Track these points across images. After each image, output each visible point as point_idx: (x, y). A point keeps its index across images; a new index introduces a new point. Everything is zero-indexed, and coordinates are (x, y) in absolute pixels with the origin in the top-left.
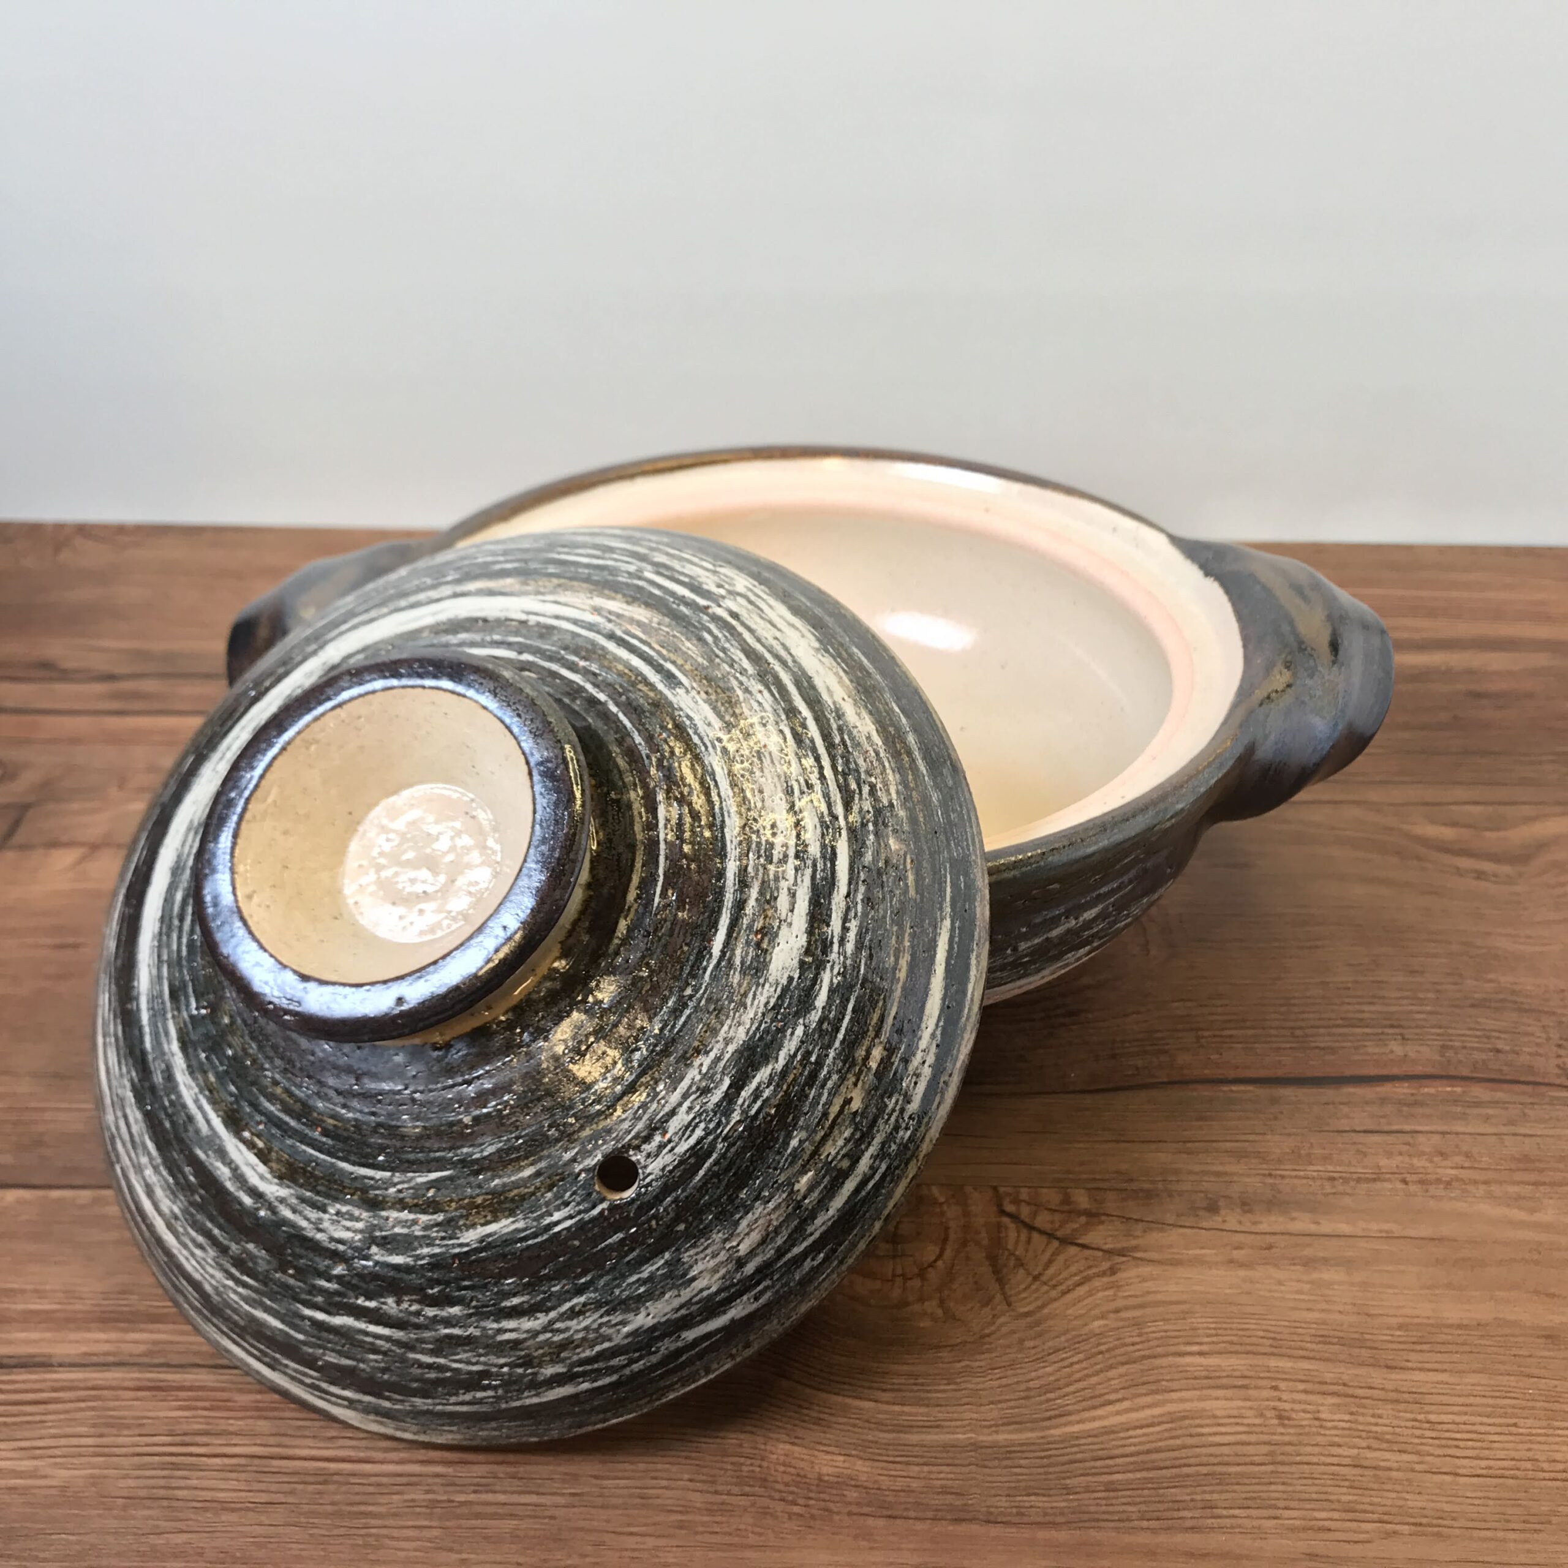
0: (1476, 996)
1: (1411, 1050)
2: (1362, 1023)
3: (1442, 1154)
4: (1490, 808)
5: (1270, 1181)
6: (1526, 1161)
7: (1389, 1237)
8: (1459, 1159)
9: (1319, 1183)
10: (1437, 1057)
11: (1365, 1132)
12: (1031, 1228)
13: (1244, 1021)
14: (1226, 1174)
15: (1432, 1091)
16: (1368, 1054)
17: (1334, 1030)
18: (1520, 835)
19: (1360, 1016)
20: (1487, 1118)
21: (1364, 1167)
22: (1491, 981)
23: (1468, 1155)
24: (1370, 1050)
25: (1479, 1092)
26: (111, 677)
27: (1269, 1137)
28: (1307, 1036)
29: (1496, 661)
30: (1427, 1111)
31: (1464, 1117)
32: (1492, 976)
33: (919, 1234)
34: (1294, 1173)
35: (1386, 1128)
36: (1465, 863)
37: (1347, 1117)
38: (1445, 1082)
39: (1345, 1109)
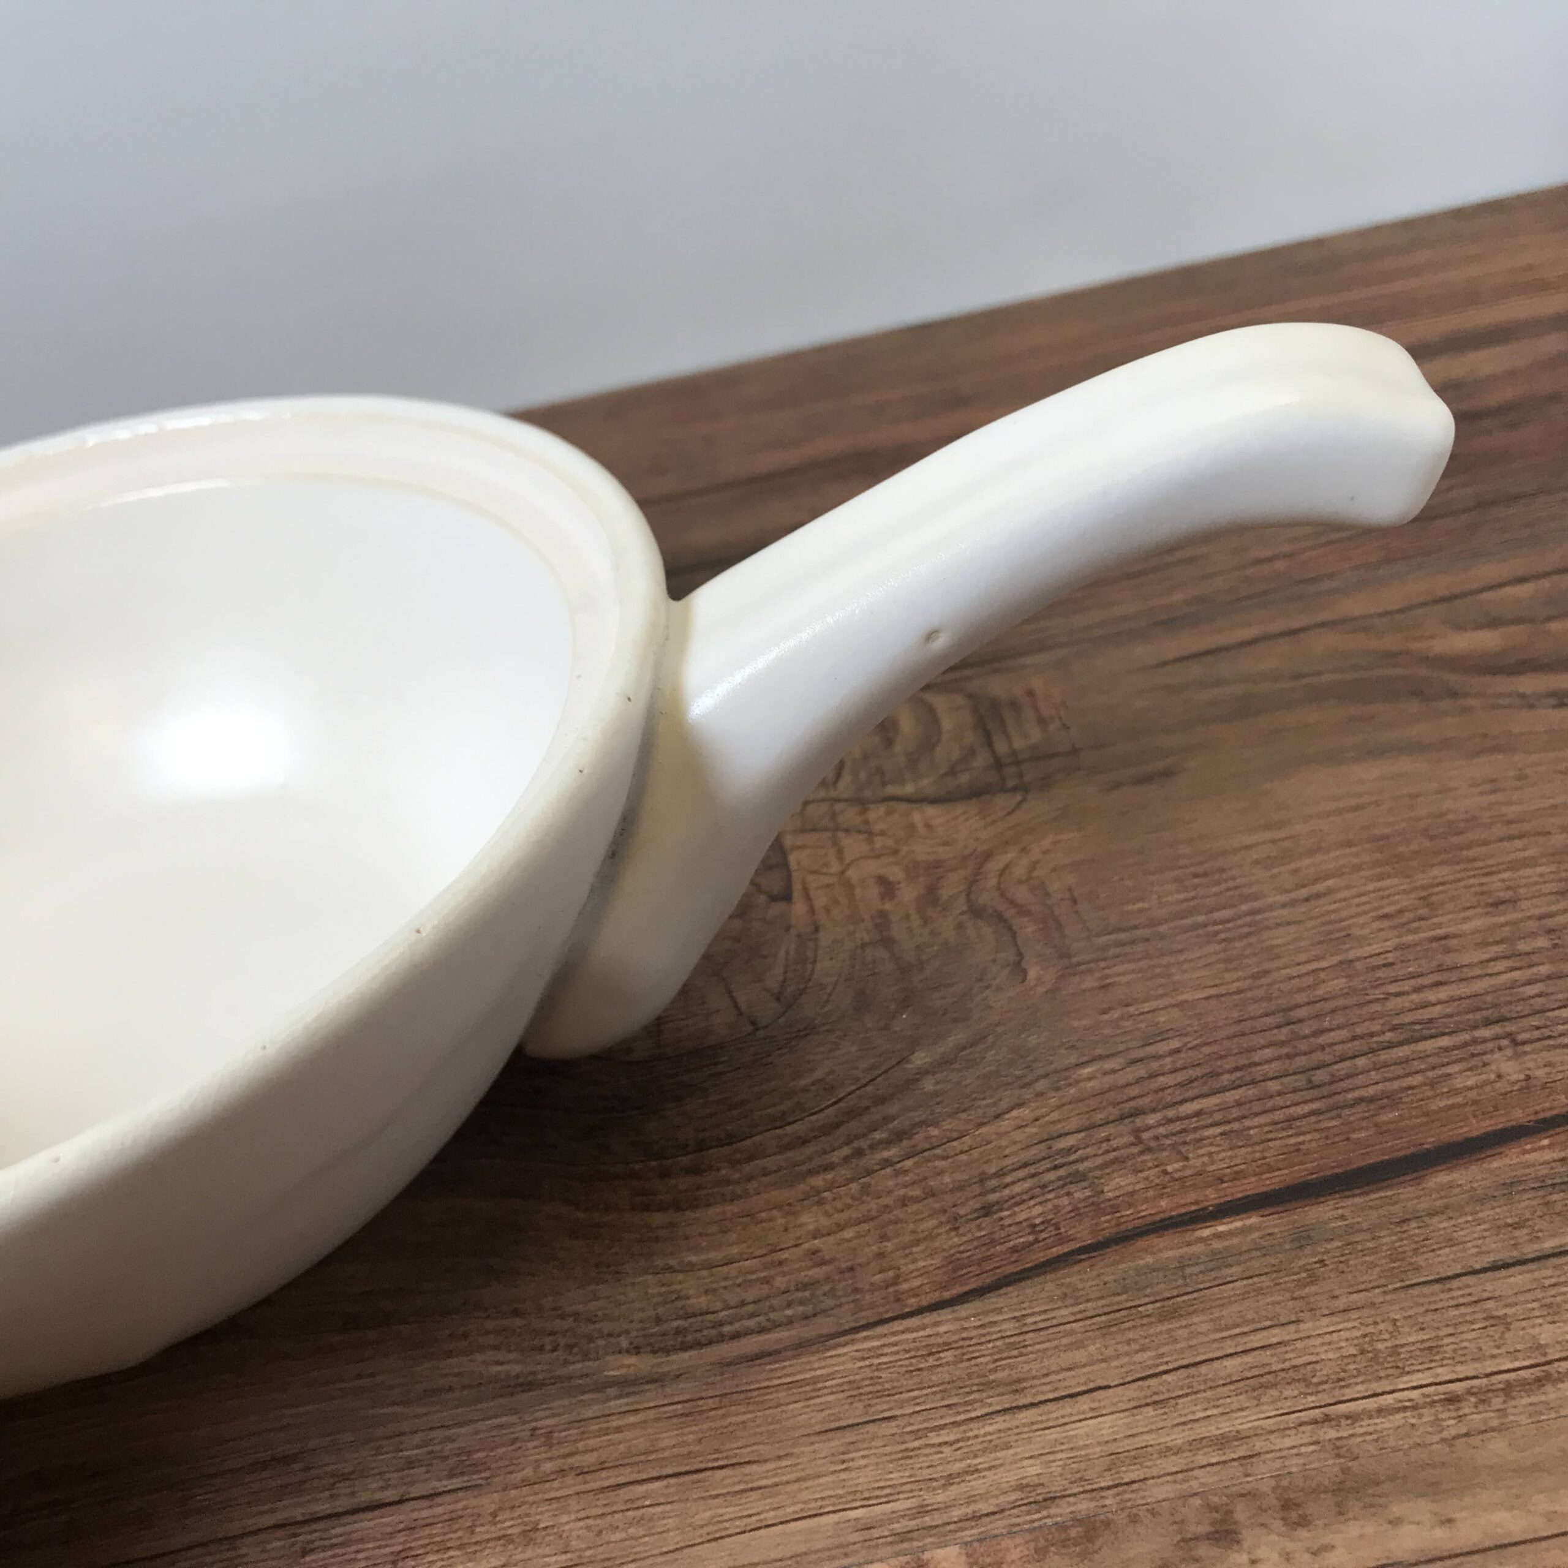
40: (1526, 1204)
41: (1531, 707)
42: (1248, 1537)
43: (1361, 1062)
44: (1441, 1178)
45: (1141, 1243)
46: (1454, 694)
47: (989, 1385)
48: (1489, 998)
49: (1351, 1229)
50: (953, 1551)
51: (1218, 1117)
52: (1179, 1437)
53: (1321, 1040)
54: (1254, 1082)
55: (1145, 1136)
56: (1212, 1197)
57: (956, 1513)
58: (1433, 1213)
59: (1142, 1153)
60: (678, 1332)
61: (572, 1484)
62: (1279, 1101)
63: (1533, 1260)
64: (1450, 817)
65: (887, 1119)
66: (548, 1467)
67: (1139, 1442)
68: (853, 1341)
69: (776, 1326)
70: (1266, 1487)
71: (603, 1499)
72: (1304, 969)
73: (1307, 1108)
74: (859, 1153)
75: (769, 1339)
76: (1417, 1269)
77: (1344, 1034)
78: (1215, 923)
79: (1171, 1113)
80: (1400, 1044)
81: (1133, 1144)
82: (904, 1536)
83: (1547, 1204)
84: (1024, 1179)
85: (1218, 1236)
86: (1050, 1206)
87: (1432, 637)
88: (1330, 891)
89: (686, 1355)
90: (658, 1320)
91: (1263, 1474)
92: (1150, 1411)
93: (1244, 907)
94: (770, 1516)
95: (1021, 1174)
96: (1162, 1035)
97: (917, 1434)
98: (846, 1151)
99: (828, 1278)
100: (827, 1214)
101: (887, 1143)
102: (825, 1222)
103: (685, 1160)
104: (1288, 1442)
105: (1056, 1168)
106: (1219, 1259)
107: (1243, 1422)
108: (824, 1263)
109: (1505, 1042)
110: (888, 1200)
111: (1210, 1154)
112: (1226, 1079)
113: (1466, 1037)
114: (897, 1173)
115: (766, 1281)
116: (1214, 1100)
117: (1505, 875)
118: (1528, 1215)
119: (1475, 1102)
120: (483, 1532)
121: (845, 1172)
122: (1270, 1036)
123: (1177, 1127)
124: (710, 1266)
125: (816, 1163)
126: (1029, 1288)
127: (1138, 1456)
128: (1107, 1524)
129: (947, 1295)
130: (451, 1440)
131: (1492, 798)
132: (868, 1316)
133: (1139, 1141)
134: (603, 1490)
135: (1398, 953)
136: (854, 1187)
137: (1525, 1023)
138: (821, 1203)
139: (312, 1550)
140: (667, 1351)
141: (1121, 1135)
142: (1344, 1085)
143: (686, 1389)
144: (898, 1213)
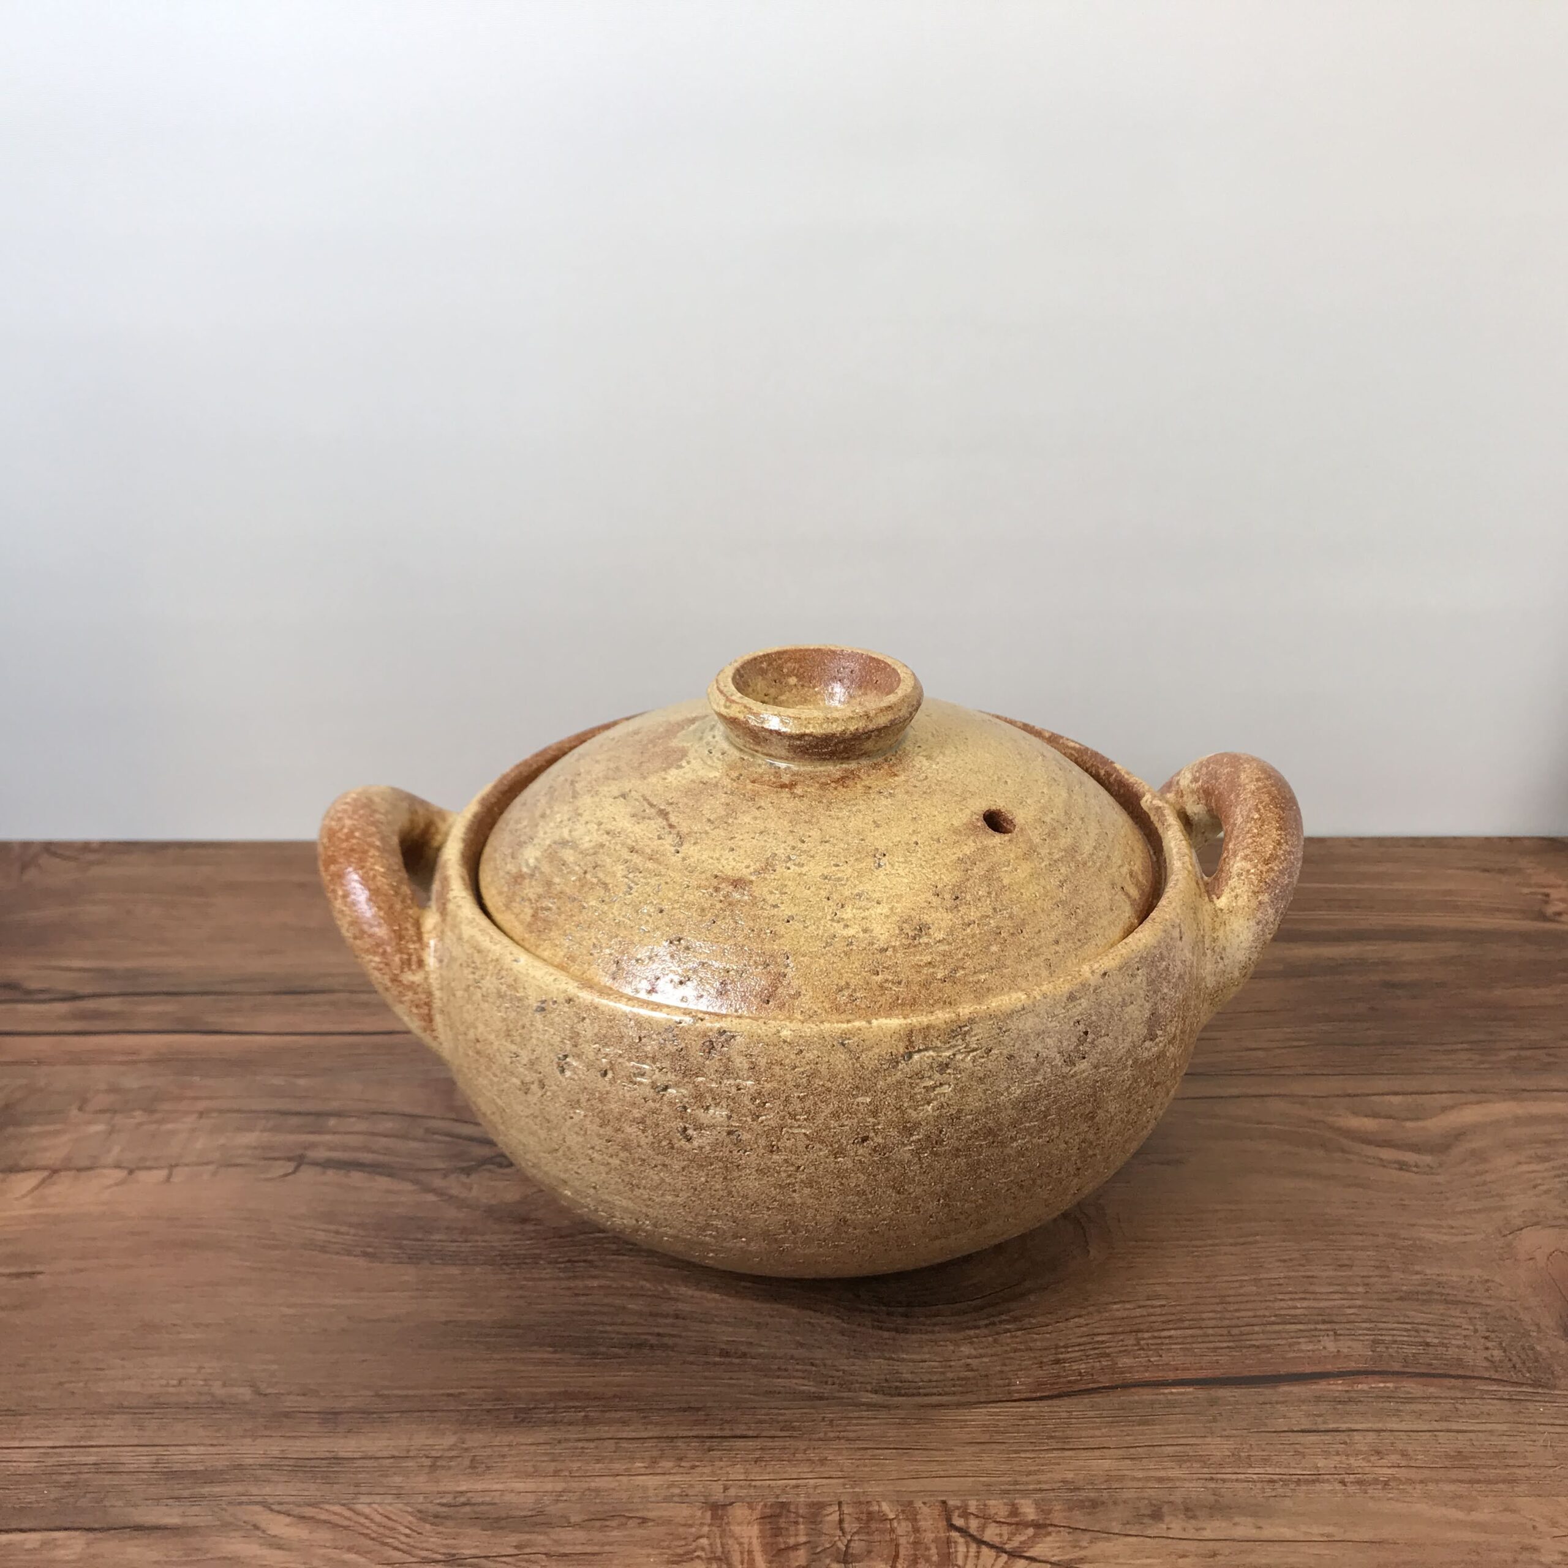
0: (1404, 1288)
1: (1345, 1346)
2: (1295, 1320)
3: (1378, 1453)
4: (1410, 1098)
5: (1212, 1485)
6: (1460, 1459)
7: (1331, 1541)
8: (1395, 1458)
9: (1259, 1485)
10: (1370, 1353)
11: (1303, 1431)
12: (980, 1542)
13: (1182, 1320)
14: (1169, 1479)
15: (1365, 1387)
16: (1302, 1351)
17: (1269, 1328)
18: (1437, 1125)
19: (1293, 1312)
20: (1420, 1415)
21: (1304, 1469)
22: (1417, 1273)
23: (1404, 1454)
24: (1304, 1347)
25: (1412, 1387)
26: (75, 997)
27: (1208, 1440)
28: (1242, 1334)
29: (1408, 951)
30: (1361, 1408)
31: (1397, 1413)
32: (1418, 1268)
33: (869, 1552)
34: (1234, 1477)
35: (1322, 1427)
36: (1387, 1154)
37: (1284, 1417)
38: (1377, 1378)
39: (1281, 1408)
40: (1323, 1407)
41: (1384, 1166)
42: (1167, 1519)
43: (1256, 1328)
44: (1284, 1388)
45: (1133, 1390)
46: (1343, 1151)
47: (1052, 1437)
48: (1328, 1311)
49: (1237, 1402)
50: (1029, 1502)
51: (1180, 1340)
52: (1140, 1474)
53: (1237, 1314)
54: (1201, 1328)
55: (1142, 1342)
56: (1171, 1376)
57: (1031, 1487)
58: (1277, 1403)
59: (1140, 1349)
60: (897, 1387)
61: (843, 1444)
62: (1211, 1338)
63: (1322, 1431)
64: (1327, 1217)
65: (1009, 1311)
66: (832, 1435)
67: (1121, 1473)
68: (986, 1407)
69: (946, 1394)
70: (1179, 1501)
71: (859, 1453)
72: (1234, 1278)
73: (1225, 1345)
74: (994, 1324)
75: (944, 1399)
76: (1266, 1425)
77: (1251, 1314)
78: (1193, 1246)
79: (1156, 1334)
80: (1278, 1324)
81: (1135, 1345)
82: (1007, 1492)
83: (1334, 1409)
84: (1078, 1351)
85: (1172, 1393)
86: (1089, 1365)
87: (1339, 1116)
88: (1256, 1242)
89: (900, 1398)
90: (886, 1380)
91: (1177, 1497)
92: (1129, 1462)
93: (1210, 1242)
94: (942, 1473)
95: (1077, 1348)
96: (1158, 1297)
97: (1016, 1452)
98: (986, 1322)
99: (974, 1378)
100: (975, 1349)
101: (1008, 1322)
102: (973, 1352)
103: (900, 1310)
104: (1191, 1485)
105: (1095, 1349)
106: (1171, 1404)
107: (1170, 1473)
108: (972, 1370)
109: (1331, 1333)
110: (1008, 1348)
111: (1173, 1357)
112: (1187, 1324)
113: (1312, 1327)
114: (1012, 1337)
115: (943, 1373)
116: (1179, 1332)
117: (1350, 1252)
118: (1324, 1412)
119: (1309, 1357)
120: (799, 1456)
121: (986, 1331)
122: (1212, 1307)
123: (1159, 1341)
124: (913, 1361)
125: (970, 1324)
126: (1075, 1400)
127: (1121, 1478)
128: (1103, 1503)
129: (1034, 1395)
130: (782, 1415)
131: (1352, 1211)
132: (993, 1397)
133: (1138, 1344)
134: (859, 1449)
135: (1287, 1280)
136: (990, 1339)
137: (1343, 1326)
138: (972, 1343)
139: (713, 1450)
140: (892, 1395)
141: (1130, 1340)
142: (1244, 1337)
143: (902, 1413)
144: (1012, 1355)
